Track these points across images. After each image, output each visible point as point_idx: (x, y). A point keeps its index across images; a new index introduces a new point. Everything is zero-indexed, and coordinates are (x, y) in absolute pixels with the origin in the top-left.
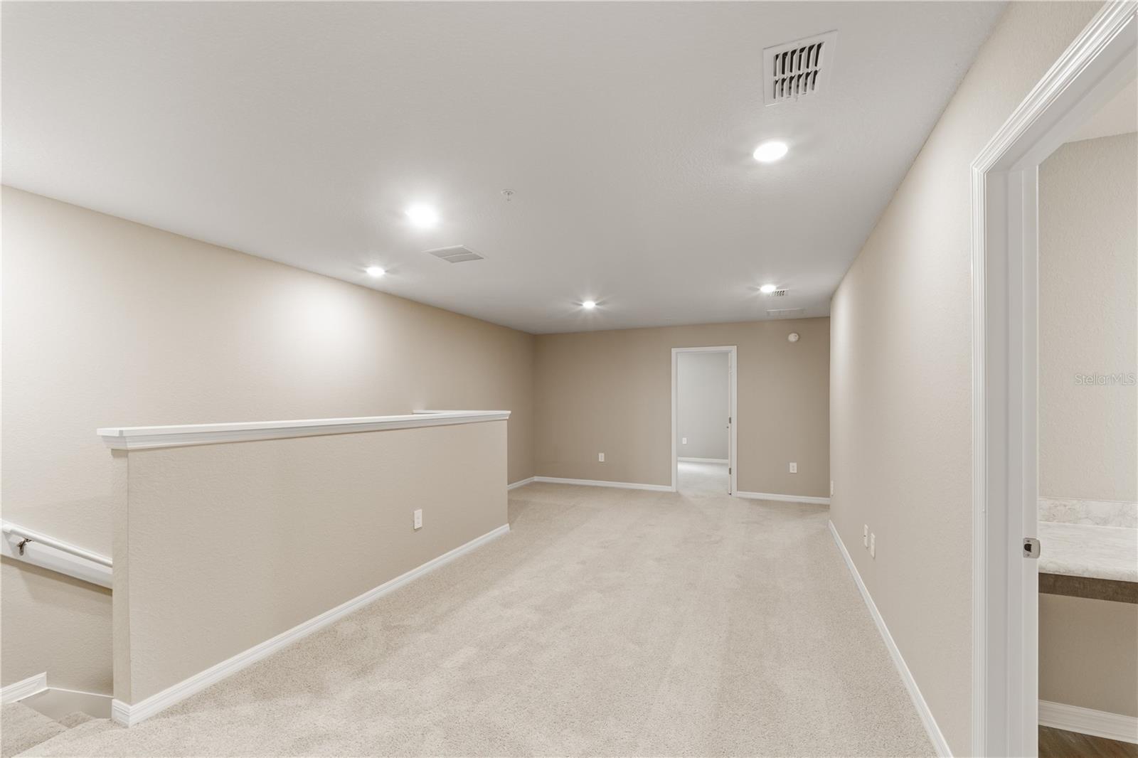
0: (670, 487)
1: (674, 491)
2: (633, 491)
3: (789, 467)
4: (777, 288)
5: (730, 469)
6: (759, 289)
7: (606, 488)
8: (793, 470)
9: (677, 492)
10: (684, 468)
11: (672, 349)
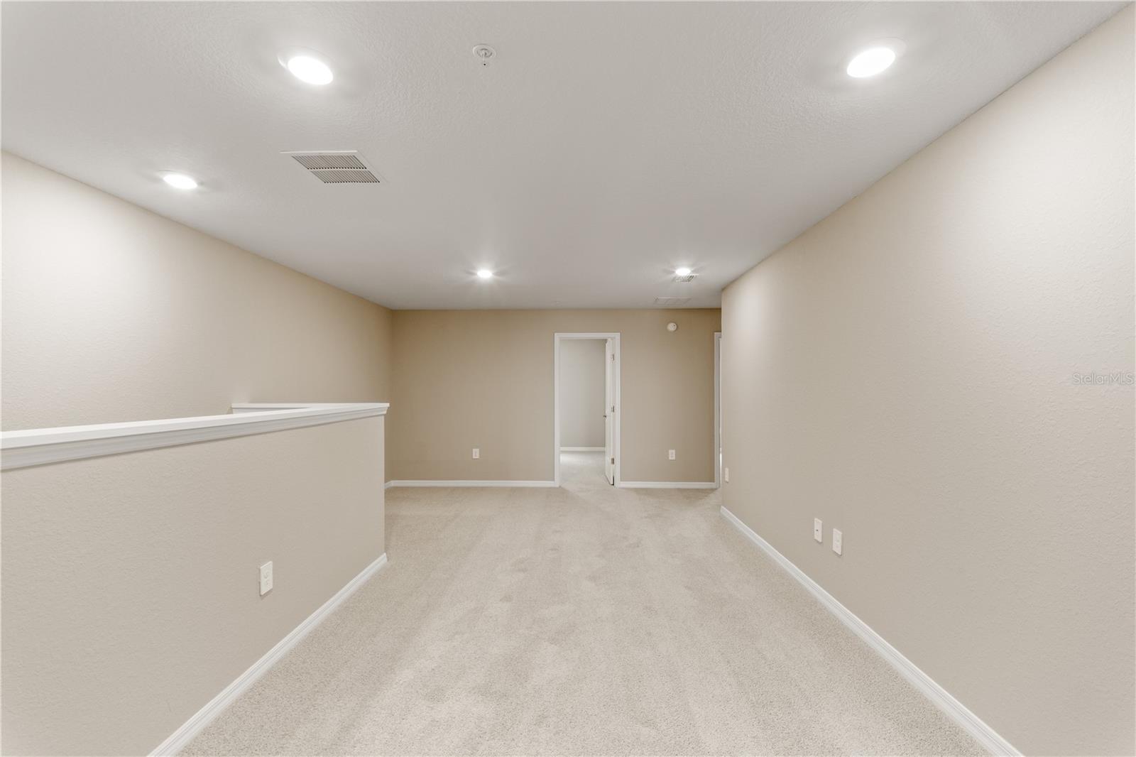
0: (553, 482)
1: (557, 486)
2: (514, 490)
3: (668, 454)
4: (693, 272)
5: (613, 460)
6: (674, 272)
7: (483, 489)
8: (672, 457)
9: (560, 487)
10: (565, 459)
11: (556, 334)
